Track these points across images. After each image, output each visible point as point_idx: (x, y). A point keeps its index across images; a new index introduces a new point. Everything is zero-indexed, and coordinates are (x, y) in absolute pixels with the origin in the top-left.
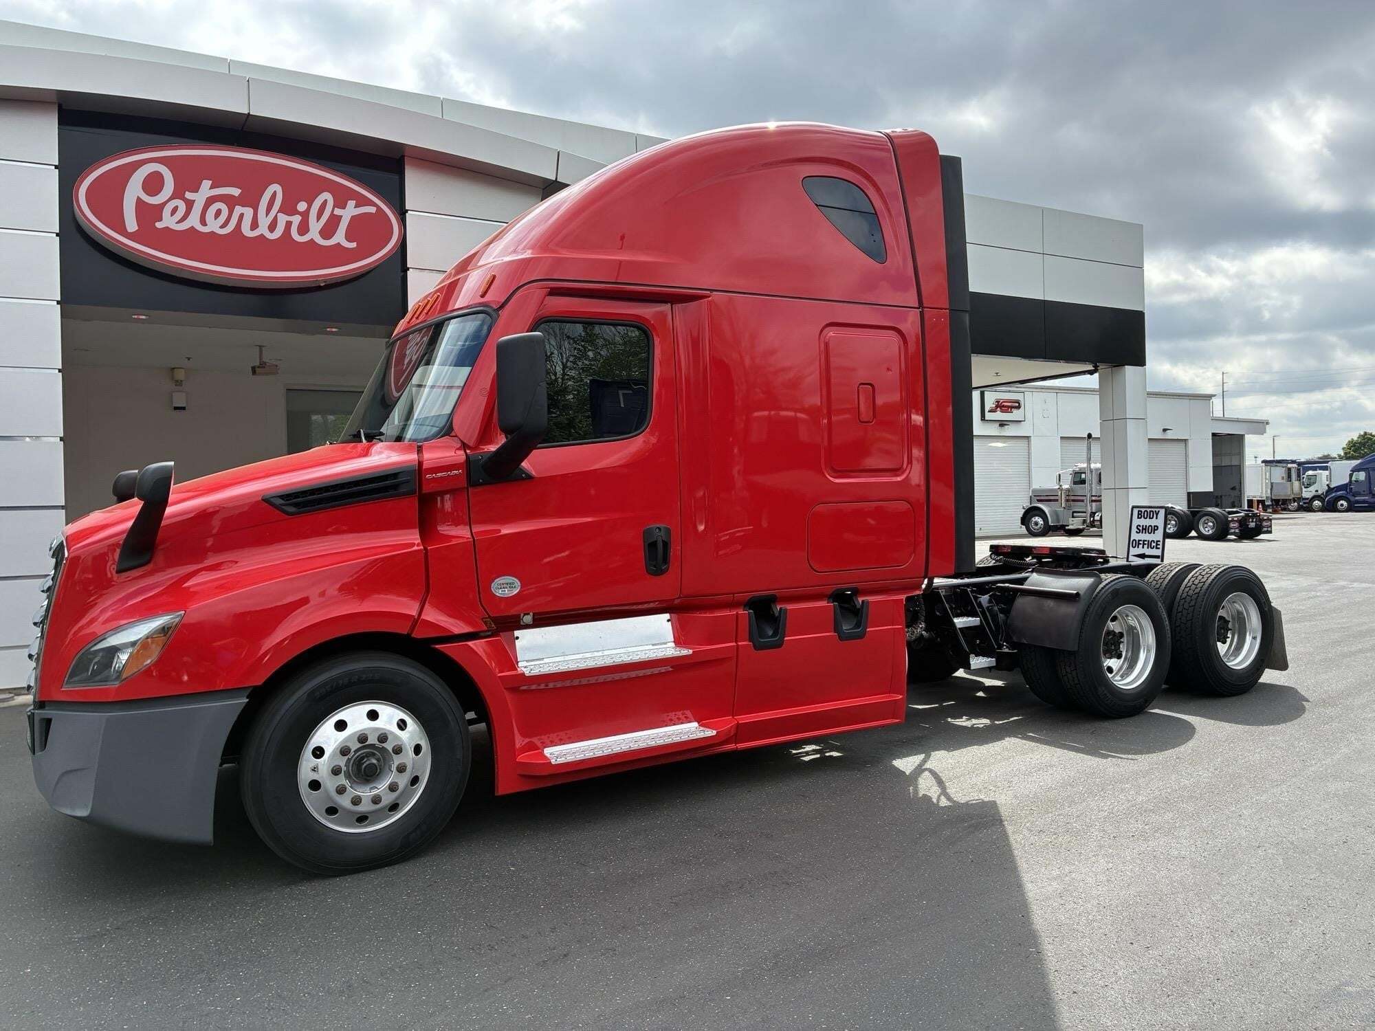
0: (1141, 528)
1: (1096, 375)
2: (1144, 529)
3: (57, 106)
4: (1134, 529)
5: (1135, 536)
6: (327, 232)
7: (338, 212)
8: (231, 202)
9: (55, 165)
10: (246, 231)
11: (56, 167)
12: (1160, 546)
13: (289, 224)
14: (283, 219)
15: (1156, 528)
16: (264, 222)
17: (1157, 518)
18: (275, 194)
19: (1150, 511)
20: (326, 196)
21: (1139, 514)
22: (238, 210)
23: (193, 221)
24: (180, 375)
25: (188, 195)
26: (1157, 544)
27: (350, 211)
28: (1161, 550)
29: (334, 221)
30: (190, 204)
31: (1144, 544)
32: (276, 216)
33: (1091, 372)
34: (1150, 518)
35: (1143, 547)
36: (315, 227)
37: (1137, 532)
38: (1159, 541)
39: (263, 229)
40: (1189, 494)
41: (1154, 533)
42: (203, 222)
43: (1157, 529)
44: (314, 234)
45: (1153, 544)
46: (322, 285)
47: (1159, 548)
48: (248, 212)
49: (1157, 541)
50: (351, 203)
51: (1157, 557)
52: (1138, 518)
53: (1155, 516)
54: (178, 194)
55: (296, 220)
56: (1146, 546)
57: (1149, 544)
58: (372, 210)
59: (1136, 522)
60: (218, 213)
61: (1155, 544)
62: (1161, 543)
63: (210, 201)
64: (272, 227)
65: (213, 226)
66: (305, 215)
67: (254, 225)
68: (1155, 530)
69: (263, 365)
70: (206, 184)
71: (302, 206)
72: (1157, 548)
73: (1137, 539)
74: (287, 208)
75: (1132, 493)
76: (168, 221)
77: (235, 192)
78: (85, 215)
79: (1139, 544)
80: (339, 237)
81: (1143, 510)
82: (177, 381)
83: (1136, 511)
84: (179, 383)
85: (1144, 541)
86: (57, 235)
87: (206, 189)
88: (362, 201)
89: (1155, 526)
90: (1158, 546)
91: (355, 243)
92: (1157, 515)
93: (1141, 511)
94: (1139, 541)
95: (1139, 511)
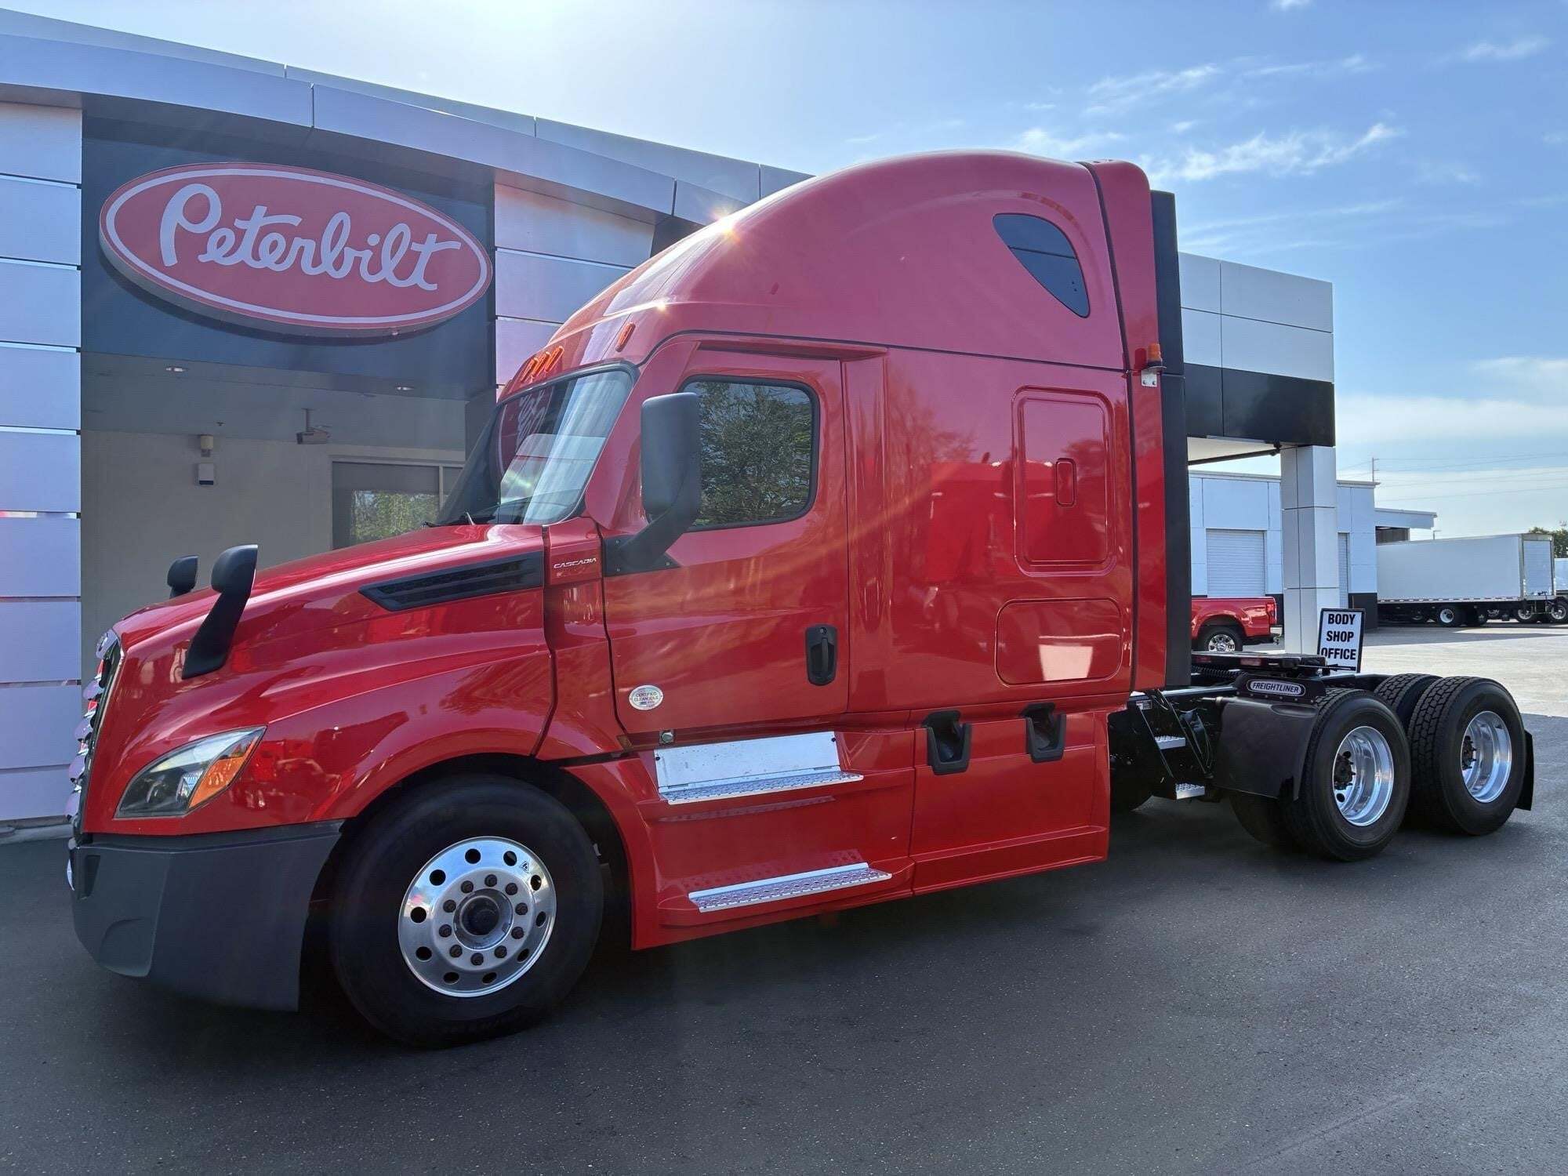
0: (1333, 635)
1: (1278, 456)
2: (1337, 636)
3: (81, 111)
4: (1324, 636)
5: (1326, 644)
6: (403, 271)
7: (416, 247)
8: (289, 232)
9: (77, 184)
10: (307, 268)
11: (79, 186)
12: (1356, 657)
13: (357, 261)
14: (350, 254)
15: (1350, 635)
16: (328, 257)
17: (1352, 623)
18: (341, 224)
19: (1344, 615)
20: (403, 228)
21: (1330, 618)
22: (298, 242)
23: (244, 254)
24: (209, 443)
25: (238, 223)
26: (1352, 654)
27: (430, 246)
28: (1357, 659)
29: (412, 258)
30: (240, 234)
31: (1336, 653)
32: (343, 249)
33: (1272, 453)
34: (1343, 623)
35: (1335, 657)
36: (389, 264)
37: (1327, 639)
38: (1355, 650)
39: (327, 266)
40: (1350, 596)
41: (1348, 641)
42: (256, 256)
43: (1352, 636)
44: (387, 273)
45: (1347, 654)
46: (394, 334)
47: (1354, 659)
48: (310, 246)
49: (1352, 650)
50: (432, 237)
51: (1353, 669)
52: (1329, 623)
53: (1349, 620)
54: (226, 222)
55: (367, 255)
56: (1338, 656)
57: (1343, 654)
58: (456, 245)
59: (1327, 627)
60: (274, 246)
61: (1349, 654)
62: (1357, 653)
63: (264, 231)
64: (338, 263)
65: (268, 261)
66: (377, 250)
67: (317, 261)
68: (1349, 637)
69: (310, 432)
70: (261, 210)
71: (373, 240)
72: (1352, 658)
73: (1328, 648)
74: (357, 241)
75: (1320, 594)
76: (213, 254)
77: (295, 221)
78: (113, 245)
79: (1330, 653)
80: (417, 278)
81: (1335, 614)
82: (203, 451)
83: (1326, 615)
84: (206, 453)
85: (1337, 650)
86: (79, 268)
87: (260, 217)
88: (444, 235)
89: (1349, 633)
90: (1354, 656)
91: (436, 285)
92: (1352, 619)
93: (1333, 615)
94: (1331, 649)
95: (1330, 615)
